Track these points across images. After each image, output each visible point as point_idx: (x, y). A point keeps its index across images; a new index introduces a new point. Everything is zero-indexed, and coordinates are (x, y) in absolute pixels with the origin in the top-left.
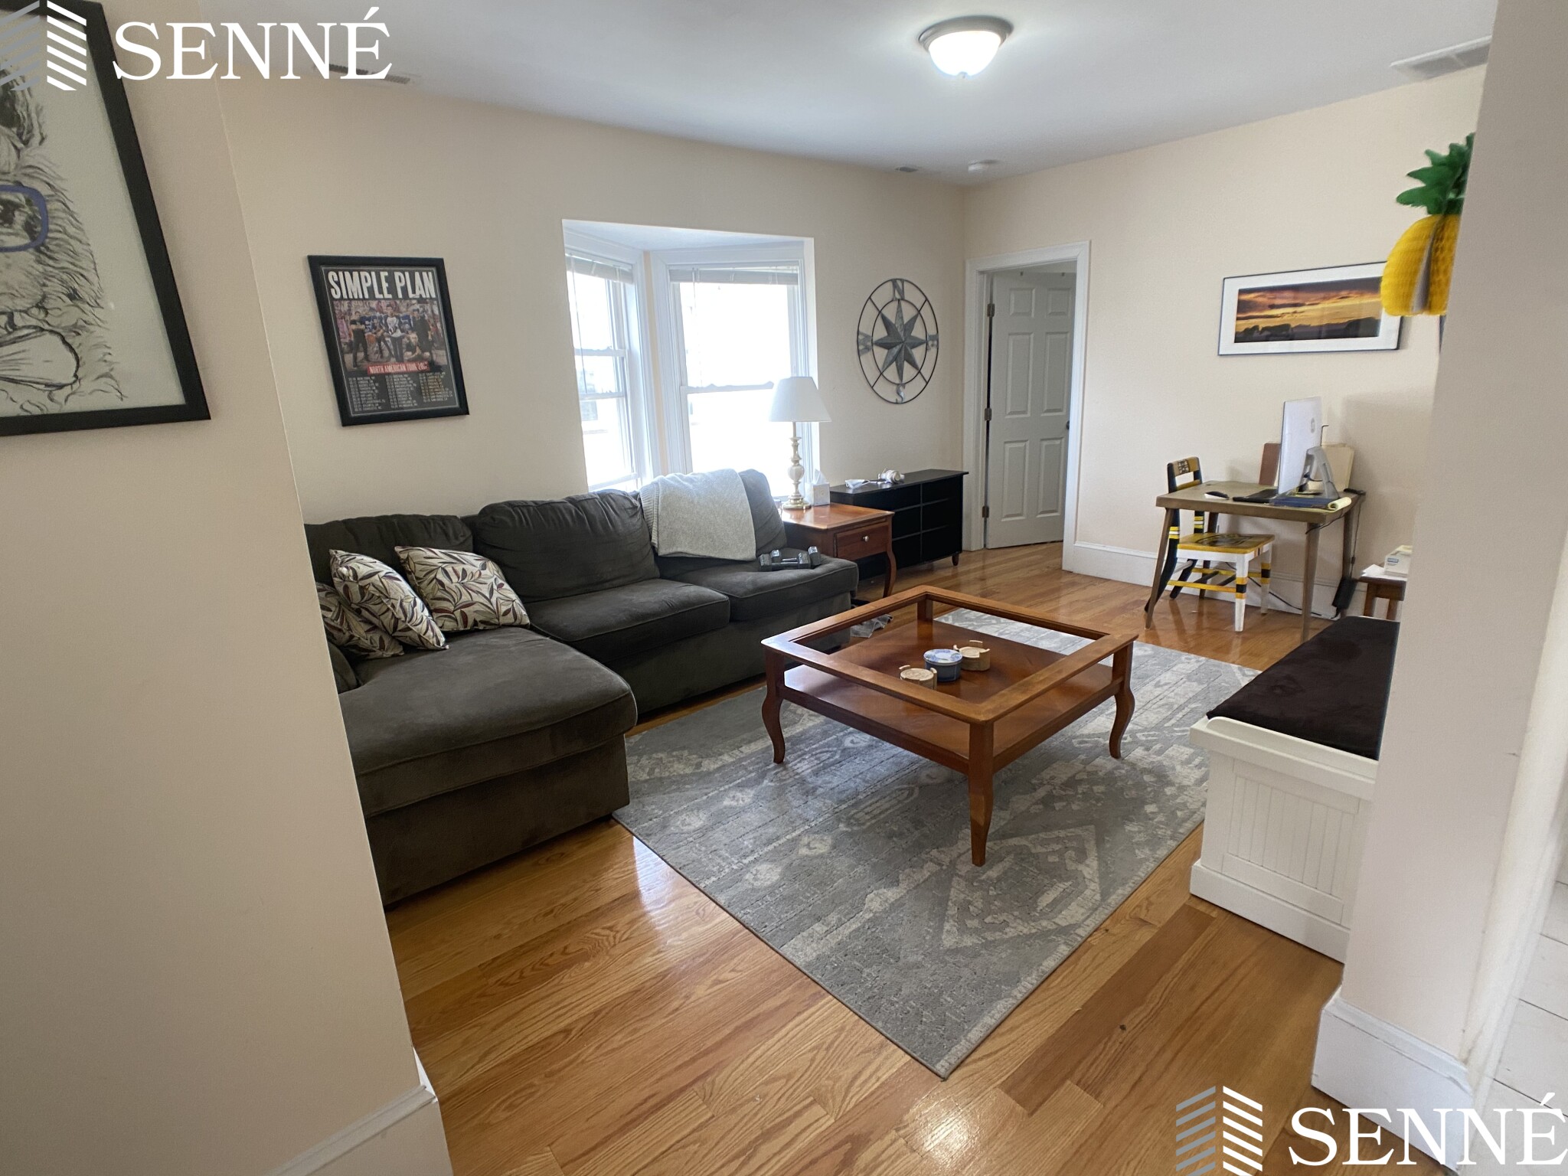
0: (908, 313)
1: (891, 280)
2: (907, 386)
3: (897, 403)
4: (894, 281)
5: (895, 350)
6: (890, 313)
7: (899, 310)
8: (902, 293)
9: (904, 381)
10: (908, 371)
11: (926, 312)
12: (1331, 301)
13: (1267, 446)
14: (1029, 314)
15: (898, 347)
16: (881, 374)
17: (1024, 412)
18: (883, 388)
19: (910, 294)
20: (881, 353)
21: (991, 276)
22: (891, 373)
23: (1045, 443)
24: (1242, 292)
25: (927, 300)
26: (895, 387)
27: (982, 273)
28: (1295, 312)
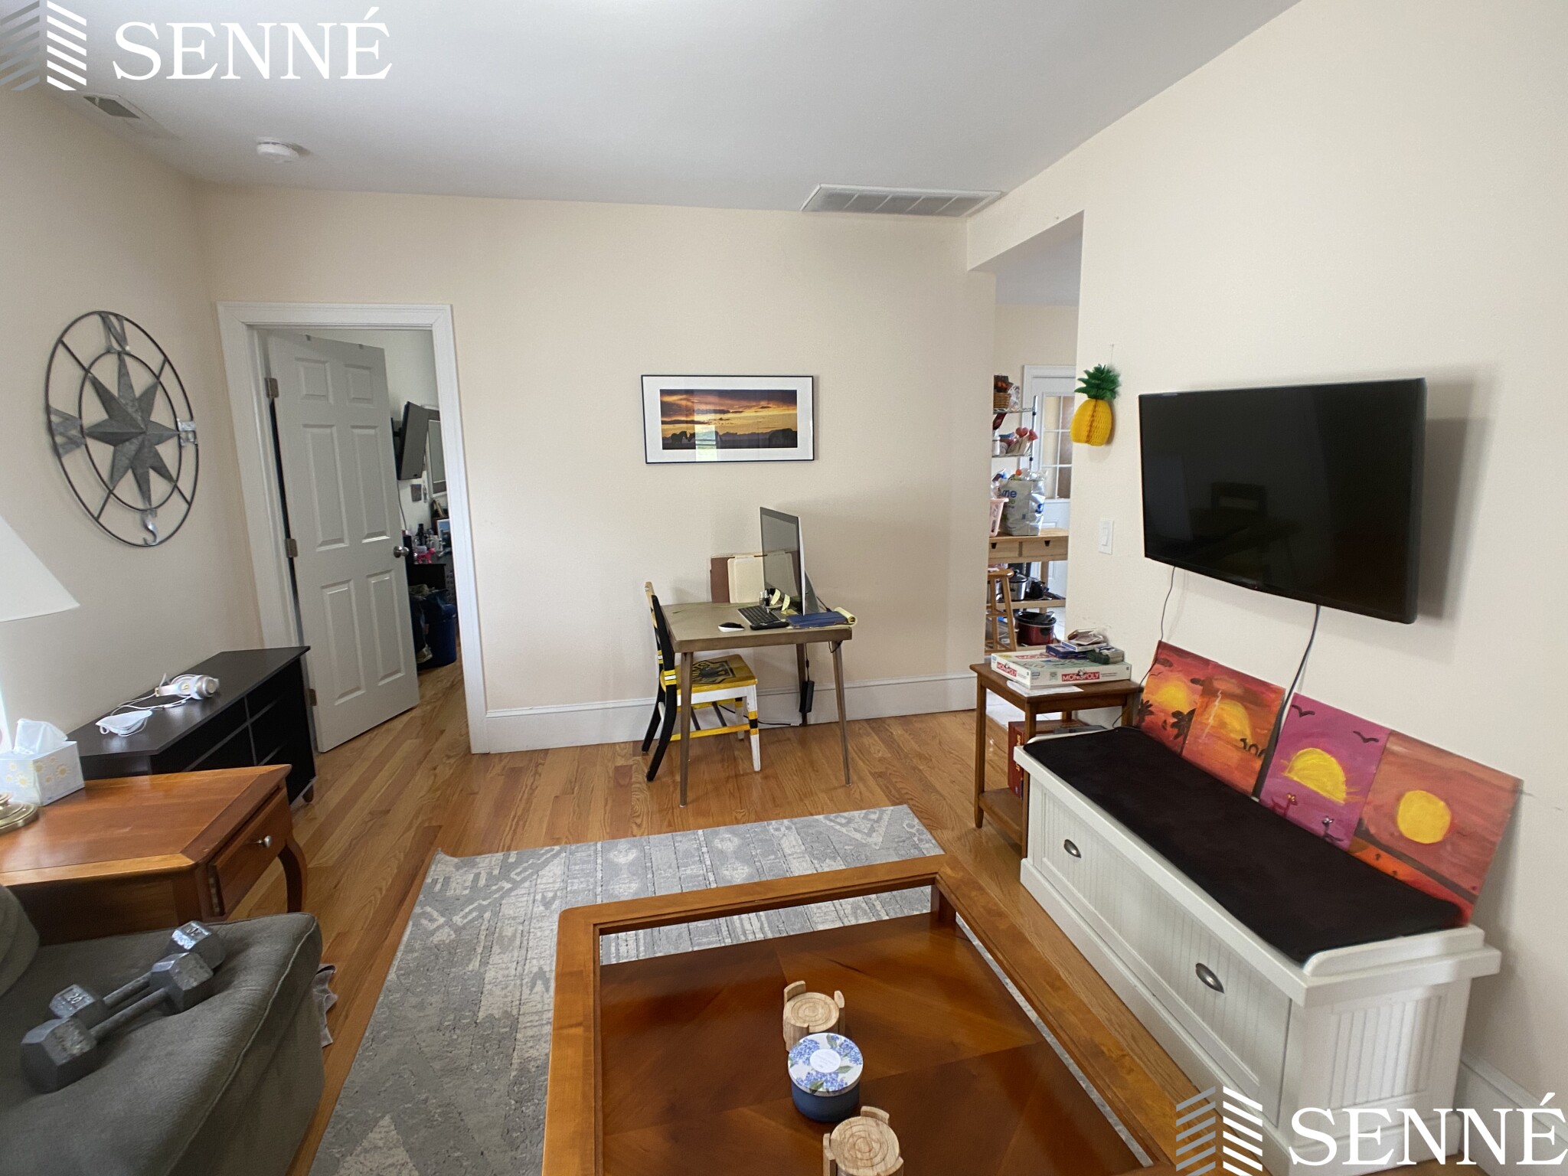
0: (140, 381)
1: (99, 313)
2: (160, 511)
3: (146, 545)
4: (104, 316)
5: (131, 448)
6: (106, 373)
7: (123, 373)
8: (122, 340)
9: (154, 504)
10: (158, 486)
11: (167, 378)
12: (753, 410)
13: (714, 561)
14: (326, 397)
15: (136, 442)
16: (111, 492)
17: (341, 540)
18: (117, 519)
19: (136, 344)
20: (103, 452)
21: (264, 333)
22: (127, 488)
23: (373, 581)
24: (664, 392)
25: (166, 360)
26: (137, 516)
27: (250, 327)
28: (721, 419)
